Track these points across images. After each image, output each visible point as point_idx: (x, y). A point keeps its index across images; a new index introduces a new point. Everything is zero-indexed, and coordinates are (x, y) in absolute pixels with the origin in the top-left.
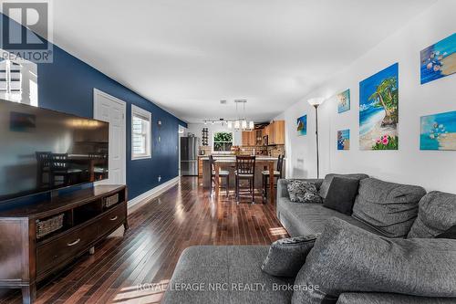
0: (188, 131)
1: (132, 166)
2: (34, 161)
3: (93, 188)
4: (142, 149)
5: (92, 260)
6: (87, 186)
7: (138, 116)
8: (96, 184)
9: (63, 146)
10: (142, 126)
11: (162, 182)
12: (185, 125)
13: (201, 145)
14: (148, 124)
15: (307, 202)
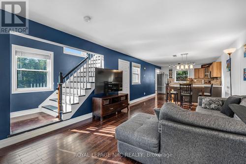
0: (161, 71)
1: (132, 87)
2: (103, 84)
3: (118, 94)
4: (137, 80)
5: (117, 116)
6: (116, 92)
7: (135, 67)
8: (119, 92)
9: (111, 79)
10: (137, 70)
11: (146, 95)
12: (160, 68)
13: (169, 78)
14: (139, 69)
15: (212, 109)
